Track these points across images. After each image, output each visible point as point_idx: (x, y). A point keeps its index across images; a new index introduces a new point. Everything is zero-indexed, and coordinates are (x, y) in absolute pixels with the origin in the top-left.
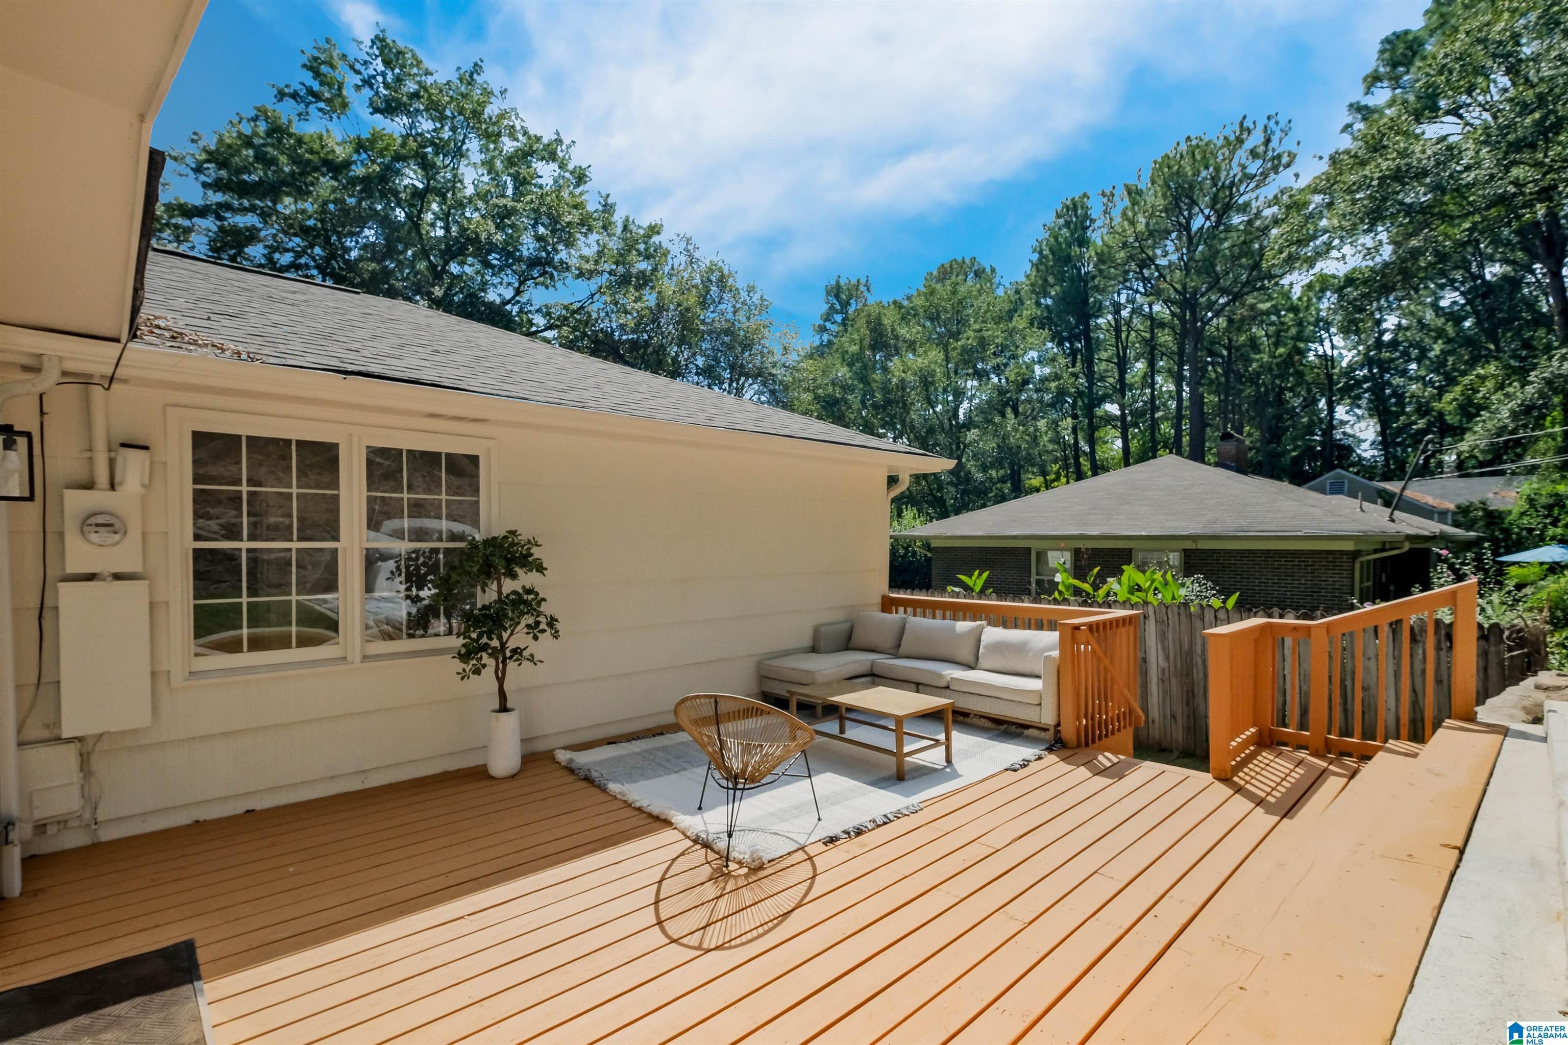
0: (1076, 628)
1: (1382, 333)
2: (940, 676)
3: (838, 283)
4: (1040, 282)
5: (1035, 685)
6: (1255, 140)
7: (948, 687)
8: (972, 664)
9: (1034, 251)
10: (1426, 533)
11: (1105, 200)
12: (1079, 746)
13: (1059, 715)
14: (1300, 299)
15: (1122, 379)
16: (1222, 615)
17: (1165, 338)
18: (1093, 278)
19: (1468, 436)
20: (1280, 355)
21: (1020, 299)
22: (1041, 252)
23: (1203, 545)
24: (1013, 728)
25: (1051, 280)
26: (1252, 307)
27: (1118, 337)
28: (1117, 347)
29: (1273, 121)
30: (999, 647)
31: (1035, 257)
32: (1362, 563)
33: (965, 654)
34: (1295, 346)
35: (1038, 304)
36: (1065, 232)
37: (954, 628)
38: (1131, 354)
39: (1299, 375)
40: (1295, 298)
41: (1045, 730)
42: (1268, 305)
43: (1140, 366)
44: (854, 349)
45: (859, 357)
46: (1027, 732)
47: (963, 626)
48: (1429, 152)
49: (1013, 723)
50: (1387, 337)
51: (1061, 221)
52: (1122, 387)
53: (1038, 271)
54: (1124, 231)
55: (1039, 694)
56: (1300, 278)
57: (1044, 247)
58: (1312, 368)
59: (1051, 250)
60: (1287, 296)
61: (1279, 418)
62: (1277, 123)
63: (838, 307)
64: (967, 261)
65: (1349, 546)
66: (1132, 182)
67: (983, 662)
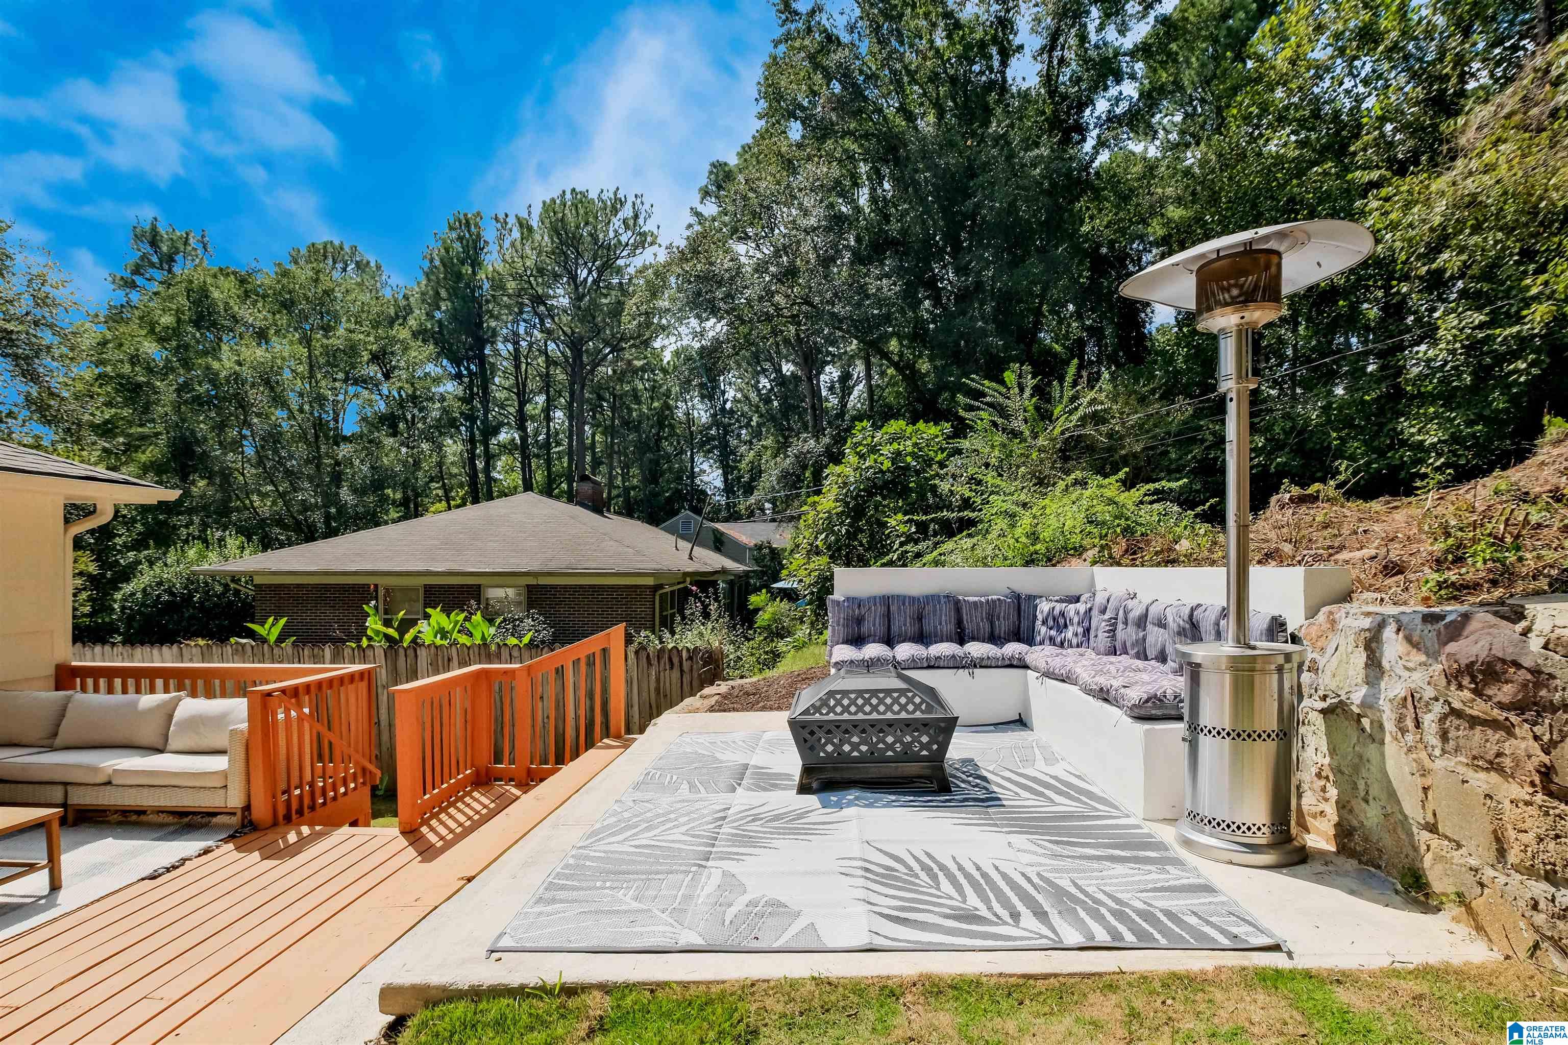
0: (269, 694)
1: (725, 402)
2: (95, 770)
3: (154, 228)
4: (431, 292)
5: (220, 763)
6: (627, 212)
7: (109, 783)
8: (160, 748)
9: (425, 257)
10: (710, 569)
11: (499, 225)
12: (275, 824)
13: (249, 796)
14: (668, 363)
15: (521, 411)
16: (515, 653)
17: (560, 375)
18: (488, 301)
19: (756, 493)
20: (655, 409)
21: (409, 305)
22: (432, 260)
23: (543, 581)
24: (198, 819)
25: (443, 293)
26: (629, 362)
27: (517, 367)
28: (517, 378)
29: (639, 201)
30: (195, 722)
31: (426, 265)
32: (661, 596)
33: (149, 734)
34: (665, 402)
35: (430, 315)
36: (457, 246)
37: (135, 704)
38: (530, 385)
39: (672, 427)
40: (665, 362)
41: (234, 814)
42: (641, 363)
43: (541, 399)
44: (167, 320)
45: (176, 331)
46: (215, 820)
47: (147, 701)
48: (726, 266)
49: (199, 813)
50: (728, 406)
51: (454, 235)
52: (521, 420)
53: (429, 280)
54: (514, 262)
55: (224, 774)
56: (666, 342)
57: (435, 255)
58: (681, 423)
59: (442, 261)
60: (658, 356)
61: (657, 463)
62: (642, 203)
63: (155, 259)
64: (347, 249)
65: (650, 581)
66: (524, 214)
67: (173, 744)
